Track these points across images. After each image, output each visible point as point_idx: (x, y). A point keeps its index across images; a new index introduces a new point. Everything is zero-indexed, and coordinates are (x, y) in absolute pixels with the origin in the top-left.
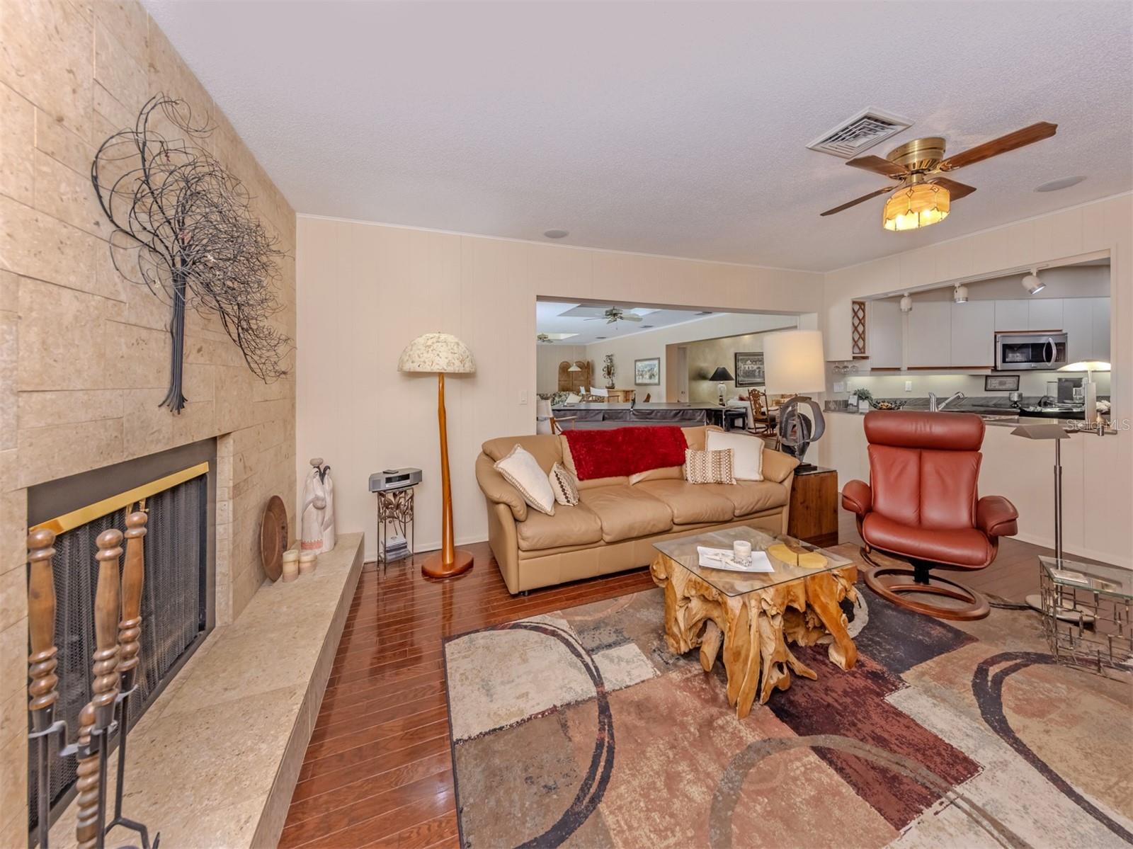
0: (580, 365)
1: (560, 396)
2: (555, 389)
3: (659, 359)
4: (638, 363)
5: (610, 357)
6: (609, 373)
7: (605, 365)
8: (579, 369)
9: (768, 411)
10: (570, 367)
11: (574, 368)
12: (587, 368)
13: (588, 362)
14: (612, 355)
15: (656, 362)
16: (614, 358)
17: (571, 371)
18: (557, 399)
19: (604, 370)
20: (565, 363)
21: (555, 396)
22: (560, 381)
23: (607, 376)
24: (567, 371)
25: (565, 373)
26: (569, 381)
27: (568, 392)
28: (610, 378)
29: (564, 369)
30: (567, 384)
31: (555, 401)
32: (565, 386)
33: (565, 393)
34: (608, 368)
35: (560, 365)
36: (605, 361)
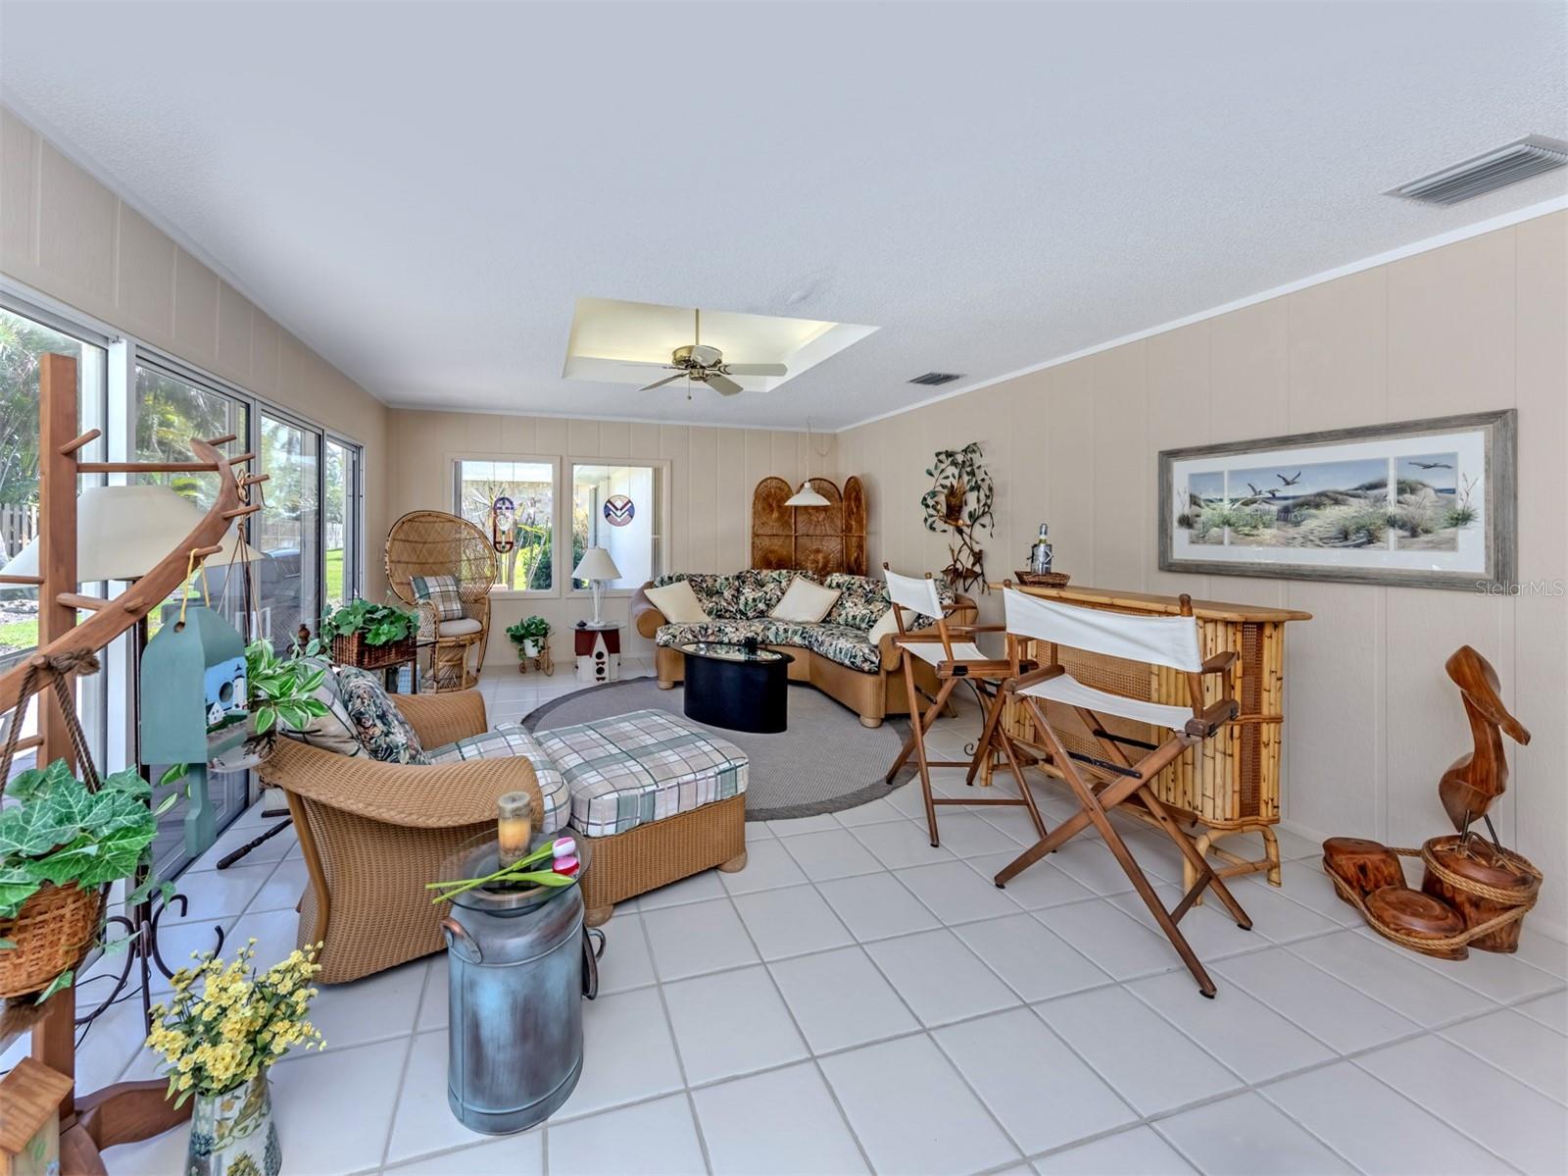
0: (825, 487)
2: (743, 558)
4: (1182, 467)
5: (959, 459)
6: (952, 515)
7: (932, 483)
8: (823, 502)
10: (792, 492)
11: (805, 498)
12: (850, 499)
13: (850, 479)
14: (966, 452)
16: (979, 462)
17: (791, 507)
18: (748, 593)
19: (930, 502)
20: (774, 483)
21: (744, 582)
22: (758, 535)
23: (940, 525)
24: (779, 507)
25: (772, 511)
26: (787, 536)
27: (784, 572)
28: (960, 531)
29: (770, 500)
30: (781, 546)
31: (742, 598)
32: (771, 552)
33: (775, 574)
34: (952, 492)
35: (759, 486)
36: (931, 474)
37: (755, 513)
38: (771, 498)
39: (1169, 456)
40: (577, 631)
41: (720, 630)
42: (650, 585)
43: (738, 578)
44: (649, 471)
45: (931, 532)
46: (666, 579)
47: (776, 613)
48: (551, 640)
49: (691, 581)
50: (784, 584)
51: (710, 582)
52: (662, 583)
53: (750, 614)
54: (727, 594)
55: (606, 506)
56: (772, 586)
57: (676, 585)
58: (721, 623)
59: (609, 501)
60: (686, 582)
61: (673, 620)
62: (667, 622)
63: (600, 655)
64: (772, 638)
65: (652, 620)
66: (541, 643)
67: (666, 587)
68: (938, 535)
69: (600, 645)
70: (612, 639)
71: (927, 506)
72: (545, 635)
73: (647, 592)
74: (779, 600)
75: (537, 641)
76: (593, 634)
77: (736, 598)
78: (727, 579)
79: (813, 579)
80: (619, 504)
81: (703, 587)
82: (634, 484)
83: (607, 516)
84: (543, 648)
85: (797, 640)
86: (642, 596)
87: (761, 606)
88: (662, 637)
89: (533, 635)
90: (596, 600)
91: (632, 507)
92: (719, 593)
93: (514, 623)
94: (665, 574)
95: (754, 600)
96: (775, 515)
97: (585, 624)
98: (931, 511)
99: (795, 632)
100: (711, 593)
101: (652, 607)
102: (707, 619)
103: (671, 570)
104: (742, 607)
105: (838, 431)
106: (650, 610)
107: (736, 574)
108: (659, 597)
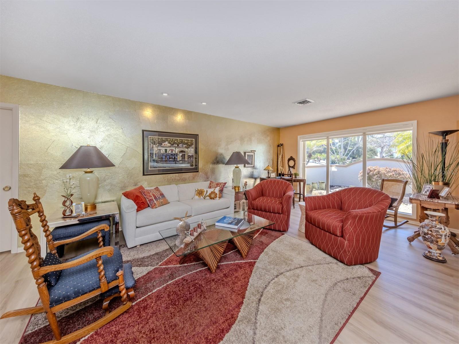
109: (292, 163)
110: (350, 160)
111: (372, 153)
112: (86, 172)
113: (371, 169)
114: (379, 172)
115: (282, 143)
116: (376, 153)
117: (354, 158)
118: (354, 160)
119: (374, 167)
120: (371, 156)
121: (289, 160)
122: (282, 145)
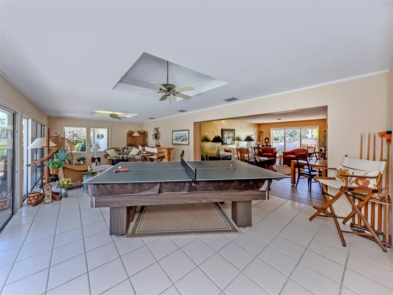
0: (139, 132)
1: (128, 149)
2: (125, 145)
3: (188, 130)
4: (174, 133)
5: (157, 129)
6: (156, 137)
7: (154, 133)
8: (139, 135)
9: (249, 159)
10: (134, 133)
11: (136, 134)
12: (144, 134)
13: (144, 131)
14: (158, 128)
15: (187, 132)
16: (159, 130)
17: (134, 136)
18: (125, 151)
19: (154, 135)
20: (131, 132)
21: (125, 149)
22: (128, 141)
23: (155, 139)
24: (132, 136)
25: (130, 137)
26: (133, 141)
27: (132, 147)
28: (157, 140)
29: (130, 135)
30: (132, 142)
31: (124, 152)
32: (131, 143)
33: (130, 147)
34: (156, 134)
35: (128, 132)
36: (154, 131)
37: (127, 137)
38: (130, 134)
39: (173, 131)
40: (92, 158)
41: (119, 156)
42: (107, 150)
43: (124, 148)
44: (106, 129)
45: (153, 140)
46: (110, 149)
47: (130, 153)
48: (86, 161)
49: (115, 149)
50: (132, 149)
51: (118, 149)
52: (109, 149)
53: (126, 154)
54: (121, 151)
55: (98, 136)
56: (130, 149)
57: (111, 150)
58: (120, 156)
59: (98, 135)
60: (113, 149)
61: (111, 155)
62: (109, 156)
63: (96, 162)
64: (128, 157)
65: (107, 155)
66: (84, 161)
67: (110, 150)
68: (154, 140)
69: (97, 160)
70: (99, 159)
71: (153, 136)
72: (85, 160)
73: (106, 151)
74: (131, 151)
75: (83, 161)
76: (95, 159)
77: (123, 152)
78: (121, 148)
79: (137, 148)
80: (100, 135)
81: (117, 150)
82: (103, 131)
83: (98, 137)
84: (84, 162)
85: (132, 157)
86: (105, 152)
87: (128, 153)
88: (108, 158)
89: (82, 160)
90: (96, 153)
91: (103, 136)
92: (120, 151)
93: (78, 158)
94: (110, 148)
95: (126, 152)
96: (131, 137)
97: (93, 157)
98: (154, 137)
99: (132, 156)
100: (118, 151)
101: (106, 153)
102: (117, 155)
103: (111, 147)
104: (124, 153)
105: (143, 122)
106: (106, 154)
107: (123, 147)
108: (108, 152)
109: (267, 141)
110: (289, 138)
111: (305, 132)
112: (217, 144)
113: (304, 144)
114: (307, 145)
115: (262, 131)
116: (308, 132)
117: (291, 136)
118: (291, 137)
119: (305, 143)
120: (305, 134)
121: (265, 139)
122: (262, 132)
